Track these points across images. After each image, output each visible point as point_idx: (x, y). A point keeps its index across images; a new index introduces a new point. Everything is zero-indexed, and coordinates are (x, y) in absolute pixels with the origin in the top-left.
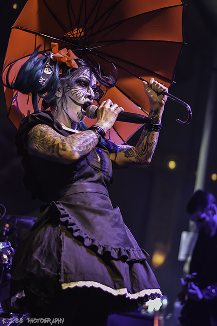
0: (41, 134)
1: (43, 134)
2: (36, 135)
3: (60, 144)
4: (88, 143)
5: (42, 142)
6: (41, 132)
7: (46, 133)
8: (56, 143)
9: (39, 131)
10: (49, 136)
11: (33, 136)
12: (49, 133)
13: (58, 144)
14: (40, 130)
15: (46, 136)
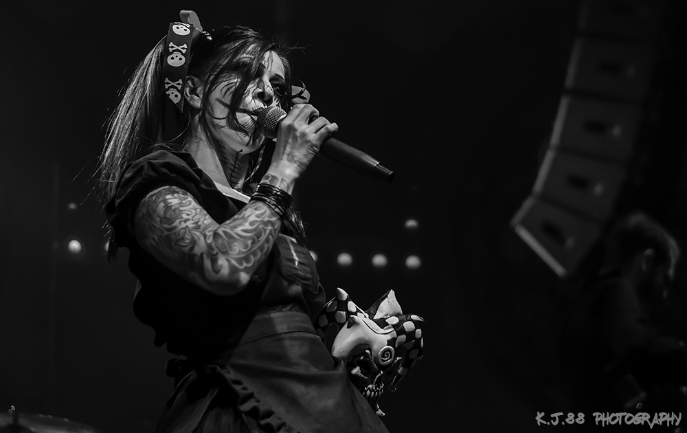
0: (166, 212)
1: (171, 215)
2: (155, 211)
3: (205, 256)
4: (263, 238)
5: (166, 233)
6: (168, 207)
7: (177, 213)
8: (197, 251)
9: (162, 205)
10: (183, 225)
11: (148, 211)
12: (184, 216)
13: (202, 255)
14: (165, 201)
15: (177, 223)
